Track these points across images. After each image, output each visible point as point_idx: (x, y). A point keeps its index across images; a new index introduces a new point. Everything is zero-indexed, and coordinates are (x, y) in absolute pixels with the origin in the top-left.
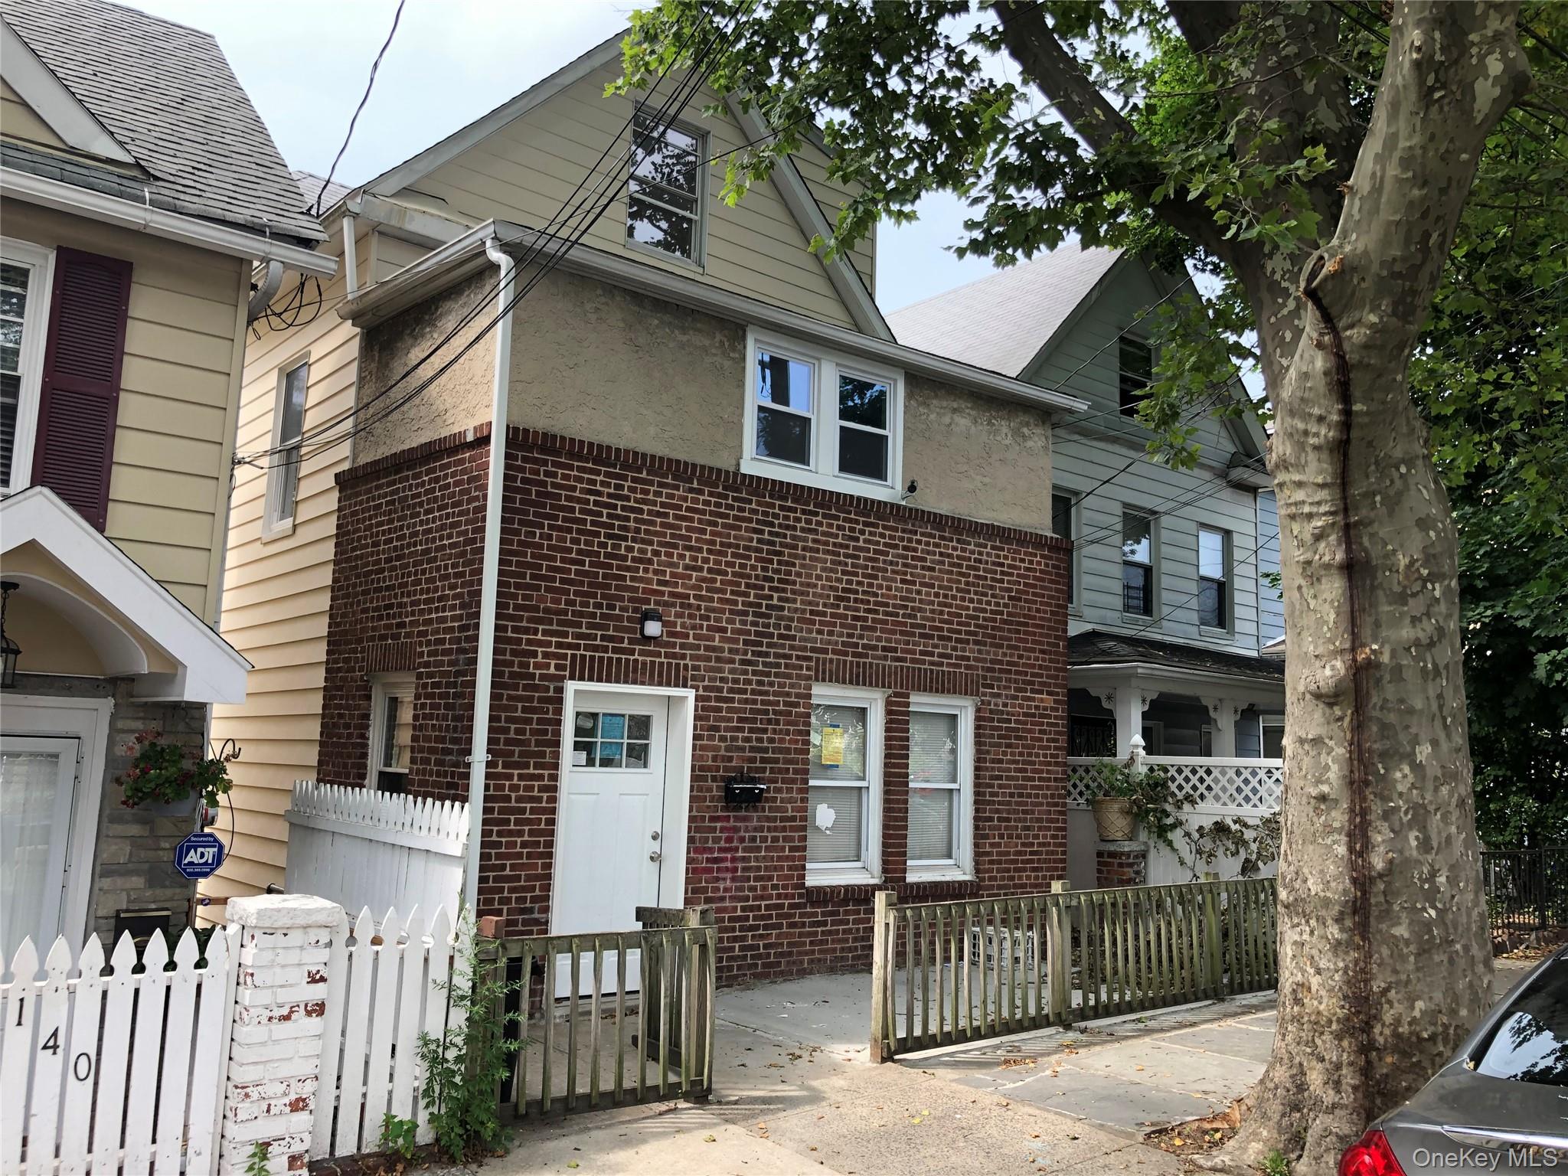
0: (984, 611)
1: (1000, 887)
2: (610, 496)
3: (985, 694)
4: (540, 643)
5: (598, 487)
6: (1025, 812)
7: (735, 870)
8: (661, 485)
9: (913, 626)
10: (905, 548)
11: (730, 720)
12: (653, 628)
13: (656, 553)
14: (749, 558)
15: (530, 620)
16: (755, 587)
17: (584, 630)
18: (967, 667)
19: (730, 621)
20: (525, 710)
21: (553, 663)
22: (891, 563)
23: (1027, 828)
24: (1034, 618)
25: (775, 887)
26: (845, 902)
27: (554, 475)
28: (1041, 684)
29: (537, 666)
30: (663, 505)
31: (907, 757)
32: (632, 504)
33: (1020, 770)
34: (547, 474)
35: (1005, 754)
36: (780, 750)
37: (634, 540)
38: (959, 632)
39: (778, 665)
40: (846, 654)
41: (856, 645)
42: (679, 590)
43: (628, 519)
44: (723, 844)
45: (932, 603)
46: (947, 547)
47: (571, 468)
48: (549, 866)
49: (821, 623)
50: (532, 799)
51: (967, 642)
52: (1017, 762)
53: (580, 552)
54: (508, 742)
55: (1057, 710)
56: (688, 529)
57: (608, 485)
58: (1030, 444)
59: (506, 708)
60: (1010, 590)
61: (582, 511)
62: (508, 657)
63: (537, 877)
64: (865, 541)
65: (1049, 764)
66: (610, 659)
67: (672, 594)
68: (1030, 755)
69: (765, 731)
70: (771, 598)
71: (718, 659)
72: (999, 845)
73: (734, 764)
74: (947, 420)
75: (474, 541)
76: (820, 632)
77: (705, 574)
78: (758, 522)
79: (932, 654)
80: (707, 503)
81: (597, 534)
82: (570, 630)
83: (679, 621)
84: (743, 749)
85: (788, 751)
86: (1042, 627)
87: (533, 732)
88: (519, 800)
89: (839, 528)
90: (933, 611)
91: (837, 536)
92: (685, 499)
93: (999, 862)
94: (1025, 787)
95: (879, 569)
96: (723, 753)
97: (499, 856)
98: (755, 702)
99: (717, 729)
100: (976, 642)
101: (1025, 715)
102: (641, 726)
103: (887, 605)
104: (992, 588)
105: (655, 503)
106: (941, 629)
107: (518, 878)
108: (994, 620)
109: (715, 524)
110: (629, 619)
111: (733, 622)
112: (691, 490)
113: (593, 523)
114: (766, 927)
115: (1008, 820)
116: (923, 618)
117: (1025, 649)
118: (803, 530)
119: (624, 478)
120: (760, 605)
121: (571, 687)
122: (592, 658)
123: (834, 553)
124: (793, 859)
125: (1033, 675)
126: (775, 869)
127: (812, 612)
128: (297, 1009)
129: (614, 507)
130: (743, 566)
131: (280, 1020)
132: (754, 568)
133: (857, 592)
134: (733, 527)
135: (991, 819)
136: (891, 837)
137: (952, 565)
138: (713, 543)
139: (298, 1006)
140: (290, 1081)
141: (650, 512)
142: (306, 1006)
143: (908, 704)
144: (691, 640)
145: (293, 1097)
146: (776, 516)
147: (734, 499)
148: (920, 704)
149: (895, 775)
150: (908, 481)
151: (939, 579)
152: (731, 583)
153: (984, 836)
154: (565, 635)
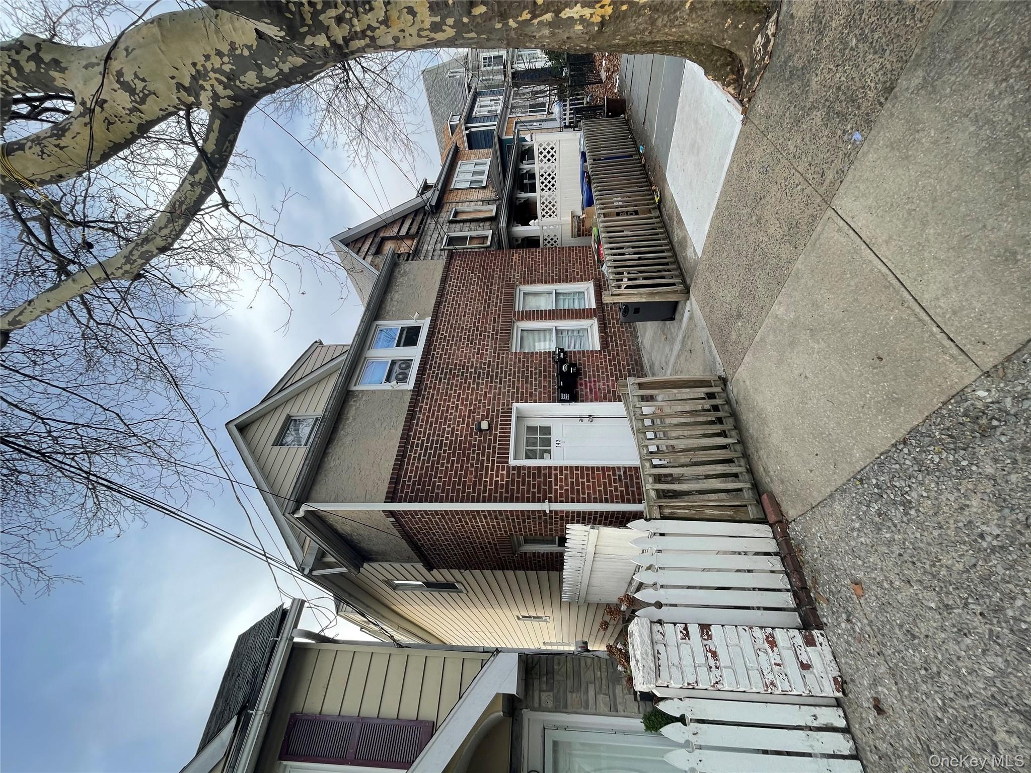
0: (478, 283)
1: (595, 271)
2: (421, 449)
3: (514, 281)
4: (491, 479)
5: (417, 455)
6: (563, 263)
7: (595, 381)
8: (417, 425)
9: (484, 311)
10: (450, 316)
11: (527, 388)
12: (485, 425)
13: (449, 426)
14: (453, 383)
15: (480, 485)
16: (466, 380)
17: (485, 458)
18: (502, 288)
19: (482, 390)
20: (523, 485)
21: (501, 472)
22: (456, 321)
23: (570, 261)
25: (601, 363)
26: (606, 333)
27: (410, 477)
28: (509, 259)
29: (502, 480)
30: (426, 424)
31: (541, 311)
32: (425, 439)
33: (546, 265)
34: (409, 481)
35: (539, 272)
36: (540, 364)
37: (443, 437)
38: (487, 292)
39: (502, 367)
40: (497, 338)
41: (493, 334)
42: (467, 414)
43: (433, 440)
44: (583, 387)
45: (474, 304)
46: (450, 299)
47: (407, 469)
48: (598, 468)
49: (483, 350)
50: (566, 478)
51: (491, 289)
52: (542, 267)
53: (448, 463)
54: (539, 492)
55: (520, 253)
56: (438, 412)
57: (416, 450)
58: (408, 270)
59: (523, 495)
60: (469, 273)
61: (428, 463)
62: (498, 495)
63: (604, 474)
64: (446, 333)
65: (542, 254)
66: (499, 445)
67: (469, 418)
68: (539, 262)
69: (532, 372)
70: (471, 372)
71: (499, 394)
72: (577, 272)
73: (547, 384)
74: (396, 303)
75: (442, 515)
76: (487, 350)
77: (459, 403)
78: (436, 380)
79: (496, 303)
80: (427, 404)
81: (440, 454)
82: (485, 465)
83: (481, 413)
84: (540, 381)
85: (540, 361)
86: (485, 260)
87: (534, 479)
88: (567, 485)
90: (478, 304)
91: (444, 345)
92: (424, 414)
93: (585, 271)
94: (553, 263)
95: (459, 326)
96: (542, 390)
97: (595, 493)
98: (518, 377)
99: (531, 393)
100: (491, 285)
101: (522, 264)
102: (531, 429)
103: (475, 322)
104: (468, 280)
105: (426, 428)
106: (486, 299)
107: (605, 483)
108: (482, 279)
109: (437, 399)
110: (480, 437)
111: (482, 389)
112: (420, 411)
113: (434, 457)
114: (620, 366)
115: (567, 269)
116: (481, 307)
117: (494, 266)
118: (440, 360)
119: (413, 443)
120: (475, 377)
121: (512, 462)
122: (498, 453)
123: (451, 346)
124: (588, 356)
125: (505, 262)
126: (593, 363)
127: (478, 354)
128: (707, 647)
129: (427, 447)
130: (456, 386)
131: (717, 660)
132: (457, 381)
133: (469, 335)
134: (438, 391)
135: (567, 276)
136: (576, 315)
137: (457, 297)
138: (445, 400)
139: (705, 646)
140: (756, 648)
141: (430, 430)
142: (705, 639)
143: (519, 311)
144: (490, 407)
145: (767, 646)
146: (434, 372)
147: (425, 391)
148: (519, 306)
149: (549, 316)
150: (421, 317)
151: (463, 302)
152: (464, 391)
153: (574, 278)
154: (487, 467)
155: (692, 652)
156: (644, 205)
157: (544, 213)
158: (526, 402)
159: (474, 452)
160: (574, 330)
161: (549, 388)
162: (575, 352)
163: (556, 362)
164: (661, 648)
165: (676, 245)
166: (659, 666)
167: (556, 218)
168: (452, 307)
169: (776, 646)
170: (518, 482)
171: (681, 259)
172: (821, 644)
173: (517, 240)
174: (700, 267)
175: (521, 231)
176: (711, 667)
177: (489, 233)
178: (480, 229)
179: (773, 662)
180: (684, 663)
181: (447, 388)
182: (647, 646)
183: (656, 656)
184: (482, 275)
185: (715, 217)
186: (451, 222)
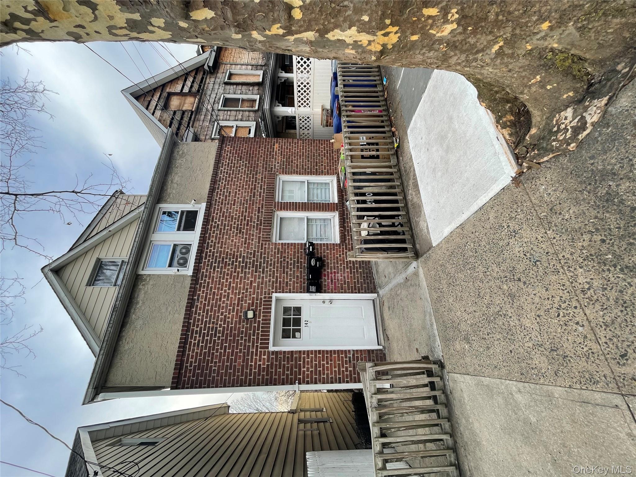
0: (245, 171)
2: (200, 336)
3: (274, 171)
4: (256, 363)
5: (196, 342)
6: (314, 156)
7: (335, 272)
8: (196, 313)
9: (250, 201)
10: (222, 204)
11: (284, 277)
12: (250, 314)
13: (222, 314)
14: (225, 272)
15: (247, 369)
16: (235, 269)
17: (251, 344)
18: (265, 178)
19: (248, 280)
20: (280, 368)
21: (263, 357)
22: (227, 210)
23: (319, 155)
24: (248, 150)
25: (340, 256)
26: (344, 227)
27: (191, 362)
28: (271, 149)
29: (264, 364)
30: (203, 312)
31: (296, 203)
32: (203, 326)
33: (300, 157)
34: (191, 365)
35: (295, 163)
36: (294, 255)
37: (217, 324)
38: (253, 181)
39: (264, 257)
40: (260, 229)
41: (257, 224)
42: (236, 302)
43: (209, 327)
44: (326, 278)
45: (242, 192)
46: (221, 187)
47: (189, 355)
48: (335, 352)
49: (249, 239)
51: (256, 178)
52: (297, 159)
53: (221, 349)
54: (291, 374)
55: (280, 142)
56: (213, 300)
57: (196, 337)
58: (185, 151)
59: (279, 377)
60: (238, 160)
61: (206, 349)
62: (261, 377)
63: (339, 356)
64: (219, 221)
65: (298, 146)
66: (262, 331)
67: (238, 306)
68: (295, 154)
69: (288, 262)
70: (240, 261)
71: (262, 284)
72: (325, 166)
73: (299, 275)
74: (175, 185)
76: (252, 240)
77: (230, 291)
78: (211, 269)
79: (260, 192)
80: (203, 292)
81: (215, 341)
82: (251, 350)
83: (248, 302)
84: (294, 271)
85: (295, 252)
86: (251, 147)
87: (288, 363)
88: (312, 367)
89: (214, 233)
90: (245, 192)
91: (217, 233)
92: (202, 302)
93: (330, 166)
94: (306, 156)
95: (230, 215)
96: (295, 280)
98: (277, 267)
99: (287, 282)
100: (256, 174)
101: (281, 155)
102: (286, 310)
103: (243, 211)
104: (237, 168)
105: (203, 315)
106: (251, 189)
107: (339, 365)
108: (248, 166)
109: (211, 288)
110: (247, 324)
111: (248, 278)
112: (198, 299)
113: (210, 343)
115: (317, 162)
117: (259, 154)
118: (214, 249)
119: (193, 330)
120: (242, 266)
122: (261, 339)
123: (223, 235)
124: (331, 249)
125: (268, 151)
126: (334, 256)
127: (245, 244)
129: (204, 333)
130: (228, 274)
133: (238, 224)
134: (213, 280)
135: (316, 169)
136: (323, 209)
137: (228, 184)
138: (219, 288)
141: (206, 318)
143: (278, 202)
144: (255, 296)
146: (209, 261)
147: (202, 280)
148: (278, 198)
149: (302, 208)
150: (198, 202)
151: (233, 190)
153: (322, 171)
154: (252, 352)
157: (300, 104)
158: (283, 292)
159: (242, 338)
160: (320, 219)
161: (301, 278)
162: (321, 245)
163: (307, 255)
167: (309, 108)
168: (223, 194)
170: (276, 365)
177: (257, 97)
178: (250, 93)
181: (220, 277)
184: (249, 163)
186: (226, 84)
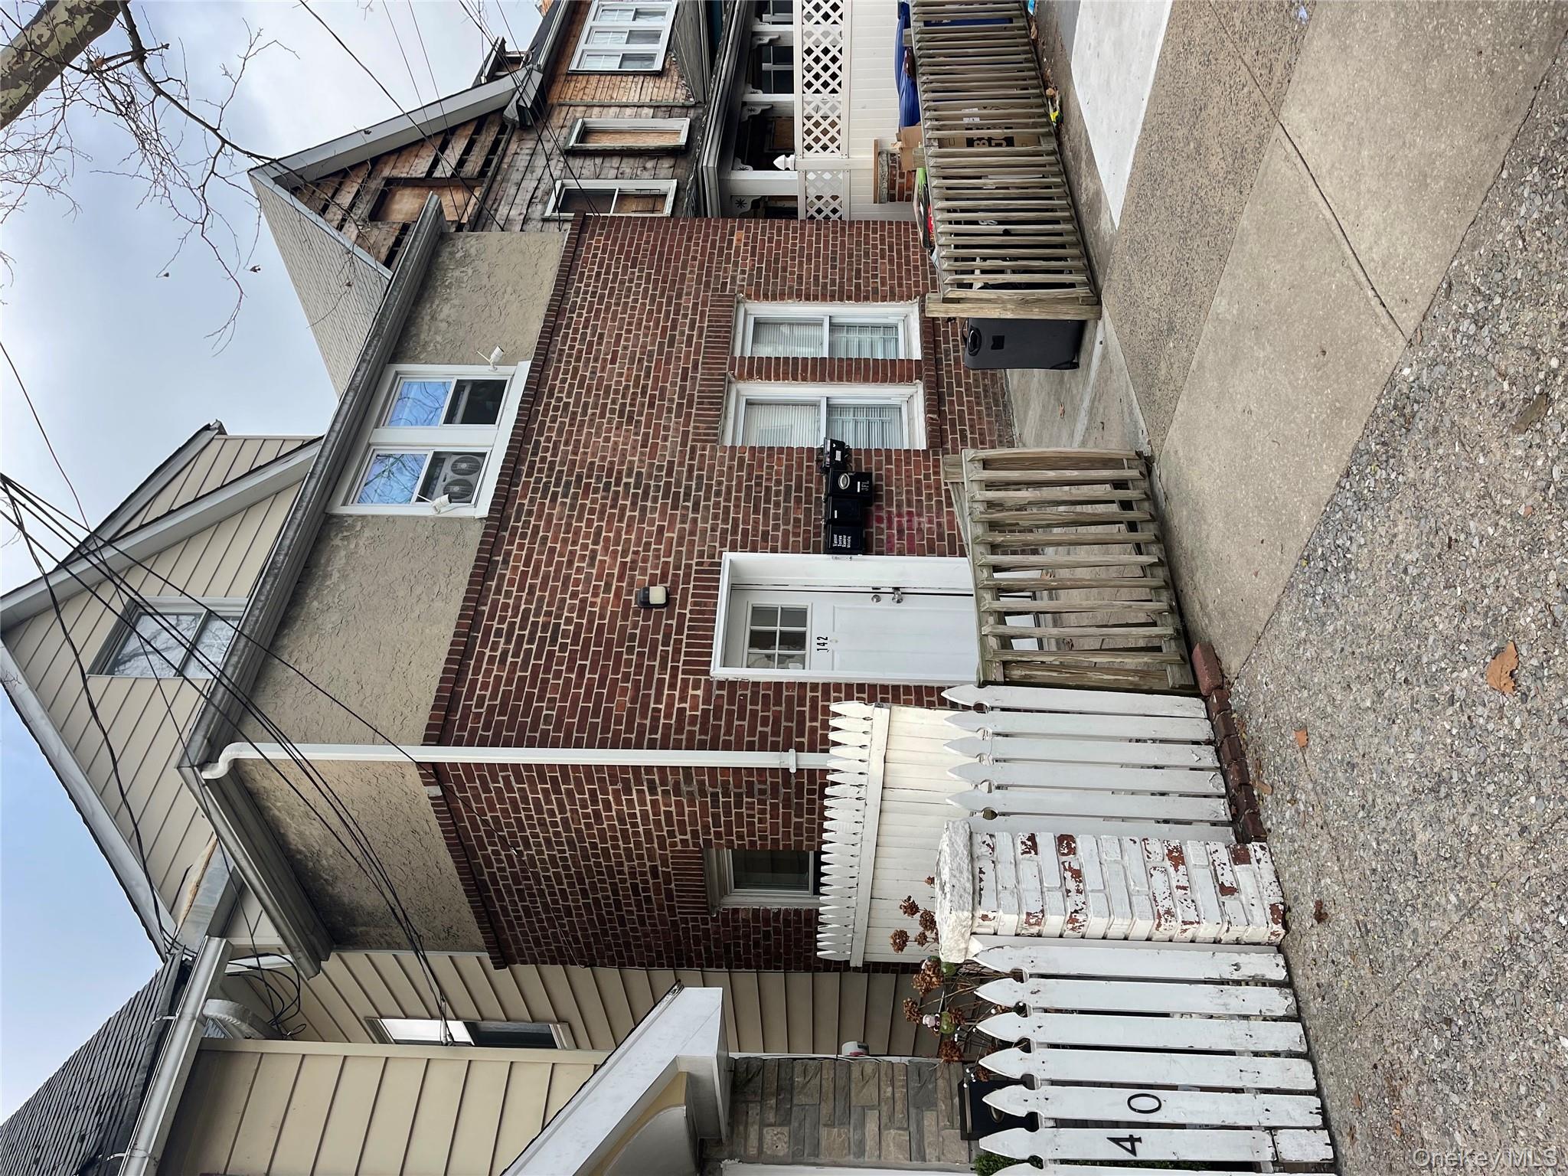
0: (646, 290)
1: (925, 278)
2: (508, 642)
3: (732, 290)
4: (670, 705)
5: (498, 653)
6: (851, 256)
7: (910, 514)
8: (498, 591)
9: (660, 353)
10: (578, 360)
11: (756, 521)
12: (657, 595)
13: (574, 595)
14: (583, 506)
15: (644, 716)
16: (615, 499)
17: (657, 663)
18: (704, 304)
19: (652, 522)
20: (741, 718)
21: (691, 692)
22: (593, 373)
23: (867, 254)
24: (654, 246)
25: (927, 477)
26: (941, 413)
27: (482, 698)
28: (722, 241)
29: (694, 708)
30: (521, 589)
31: (795, 359)
32: (518, 620)
33: (809, 260)
34: (480, 705)
35: (792, 273)
36: (789, 473)
37: (559, 617)
38: (668, 312)
39: (701, 477)
40: (689, 415)
41: (680, 405)
42: (616, 572)
43: (535, 624)
44: (884, 526)
45: (637, 336)
46: (578, 323)
47: (474, 682)
49: (655, 437)
51: (678, 305)
52: (801, 263)
53: (570, 670)
54: (776, 733)
55: (748, 228)
56: (549, 564)
57: (496, 643)
58: (473, 251)
59: (740, 735)
60: (625, 267)
61: (524, 669)
62: (684, 735)
64: (569, 396)
66: (689, 637)
67: (621, 579)
68: (792, 252)
69: (768, 489)
70: (627, 485)
71: (692, 533)
72: (883, 279)
73: (802, 517)
74: (444, 325)
76: (665, 439)
77: (599, 547)
78: (544, 497)
79: (690, 337)
80: (521, 547)
81: (551, 654)
82: (656, 676)
83: (649, 571)
84: (787, 509)
85: (789, 467)
86: (664, 240)
87: (766, 707)
89: (554, 421)
90: (646, 336)
91: (563, 423)
92: (516, 567)
93: (900, 278)
94: (826, 257)
95: (599, 384)
96: (790, 527)
98: (738, 498)
99: (765, 534)
100: (679, 296)
101: (753, 254)
102: (761, 614)
103: (638, 377)
104: (622, 282)
105: (519, 598)
106: (664, 328)
108: (656, 280)
109: (545, 539)
110: (646, 619)
111: (652, 520)
112: (506, 562)
113: (538, 657)
115: (858, 271)
116: (653, 344)
117: (687, 254)
118: (554, 455)
119: (488, 628)
120: (635, 495)
121: (718, 671)
122: (687, 654)
123: (581, 426)
124: (898, 460)
125: (713, 247)
126: (909, 477)
127: (644, 446)
128: (1067, 865)
129: (521, 637)
130: (592, 511)
131: (1080, 881)
132: (595, 501)
133: (624, 405)
134: (549, 521)
135: (858, 286)
136: (876, 373)
137: (597, 318)
138: (565, 541)
139: (1063, 863)
140: (1149, 866)
141: (529, 602)
142: (1064, 854)
143: (742, 358)
144: (670, 559)
145: (1168, 863)
146: (538, 481)
147: (518, 520)
148: (744, 345)
149: (814, 372)
150: (506, 360)
151: (611, 330)
152: (610, 523)
153: (875, 291)
154: (661, 681)
155: (1040, 872)
156: (1026, 126)
157: (809, 140)
158: (754, 550)
159: (630, 650)
160: (870, 408)
161: (807, 523)
162: (868, 451)
163: (826, 470)
164: (987, 867)
165: (1084, 210)
166: (981, 889)
167: (838, 153)
168: (583, 339)
169: (1183, 864)
171: (1090, 239)
172: (1258, 861)
173: (741, 203)
174: (1117, 249)
175: (752, 180)
176: (1068, 891)
177: (670, 186)
178: (646, 174)
179: (1174, 884)
180: (1023, 886)
181: (570, 517)
182: (961, 859)
183: (977, 876)
184: (658, 272)
185: (1140, 147)
186: (570, 153)
